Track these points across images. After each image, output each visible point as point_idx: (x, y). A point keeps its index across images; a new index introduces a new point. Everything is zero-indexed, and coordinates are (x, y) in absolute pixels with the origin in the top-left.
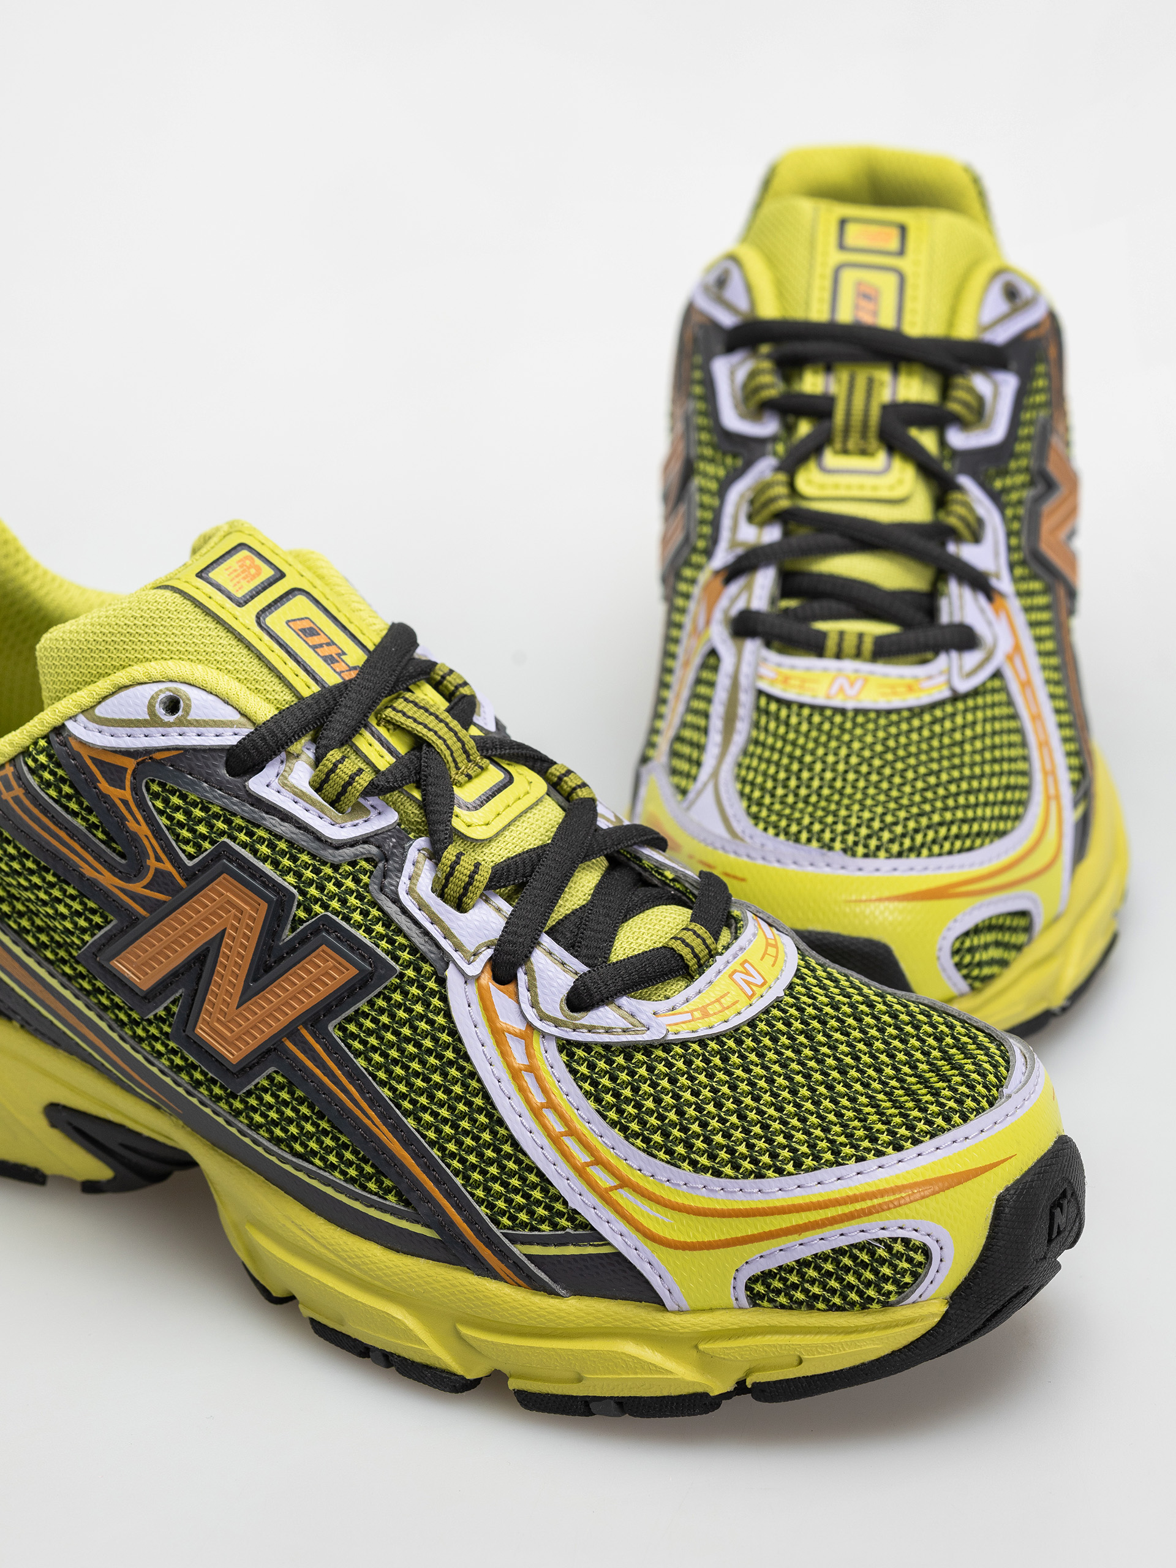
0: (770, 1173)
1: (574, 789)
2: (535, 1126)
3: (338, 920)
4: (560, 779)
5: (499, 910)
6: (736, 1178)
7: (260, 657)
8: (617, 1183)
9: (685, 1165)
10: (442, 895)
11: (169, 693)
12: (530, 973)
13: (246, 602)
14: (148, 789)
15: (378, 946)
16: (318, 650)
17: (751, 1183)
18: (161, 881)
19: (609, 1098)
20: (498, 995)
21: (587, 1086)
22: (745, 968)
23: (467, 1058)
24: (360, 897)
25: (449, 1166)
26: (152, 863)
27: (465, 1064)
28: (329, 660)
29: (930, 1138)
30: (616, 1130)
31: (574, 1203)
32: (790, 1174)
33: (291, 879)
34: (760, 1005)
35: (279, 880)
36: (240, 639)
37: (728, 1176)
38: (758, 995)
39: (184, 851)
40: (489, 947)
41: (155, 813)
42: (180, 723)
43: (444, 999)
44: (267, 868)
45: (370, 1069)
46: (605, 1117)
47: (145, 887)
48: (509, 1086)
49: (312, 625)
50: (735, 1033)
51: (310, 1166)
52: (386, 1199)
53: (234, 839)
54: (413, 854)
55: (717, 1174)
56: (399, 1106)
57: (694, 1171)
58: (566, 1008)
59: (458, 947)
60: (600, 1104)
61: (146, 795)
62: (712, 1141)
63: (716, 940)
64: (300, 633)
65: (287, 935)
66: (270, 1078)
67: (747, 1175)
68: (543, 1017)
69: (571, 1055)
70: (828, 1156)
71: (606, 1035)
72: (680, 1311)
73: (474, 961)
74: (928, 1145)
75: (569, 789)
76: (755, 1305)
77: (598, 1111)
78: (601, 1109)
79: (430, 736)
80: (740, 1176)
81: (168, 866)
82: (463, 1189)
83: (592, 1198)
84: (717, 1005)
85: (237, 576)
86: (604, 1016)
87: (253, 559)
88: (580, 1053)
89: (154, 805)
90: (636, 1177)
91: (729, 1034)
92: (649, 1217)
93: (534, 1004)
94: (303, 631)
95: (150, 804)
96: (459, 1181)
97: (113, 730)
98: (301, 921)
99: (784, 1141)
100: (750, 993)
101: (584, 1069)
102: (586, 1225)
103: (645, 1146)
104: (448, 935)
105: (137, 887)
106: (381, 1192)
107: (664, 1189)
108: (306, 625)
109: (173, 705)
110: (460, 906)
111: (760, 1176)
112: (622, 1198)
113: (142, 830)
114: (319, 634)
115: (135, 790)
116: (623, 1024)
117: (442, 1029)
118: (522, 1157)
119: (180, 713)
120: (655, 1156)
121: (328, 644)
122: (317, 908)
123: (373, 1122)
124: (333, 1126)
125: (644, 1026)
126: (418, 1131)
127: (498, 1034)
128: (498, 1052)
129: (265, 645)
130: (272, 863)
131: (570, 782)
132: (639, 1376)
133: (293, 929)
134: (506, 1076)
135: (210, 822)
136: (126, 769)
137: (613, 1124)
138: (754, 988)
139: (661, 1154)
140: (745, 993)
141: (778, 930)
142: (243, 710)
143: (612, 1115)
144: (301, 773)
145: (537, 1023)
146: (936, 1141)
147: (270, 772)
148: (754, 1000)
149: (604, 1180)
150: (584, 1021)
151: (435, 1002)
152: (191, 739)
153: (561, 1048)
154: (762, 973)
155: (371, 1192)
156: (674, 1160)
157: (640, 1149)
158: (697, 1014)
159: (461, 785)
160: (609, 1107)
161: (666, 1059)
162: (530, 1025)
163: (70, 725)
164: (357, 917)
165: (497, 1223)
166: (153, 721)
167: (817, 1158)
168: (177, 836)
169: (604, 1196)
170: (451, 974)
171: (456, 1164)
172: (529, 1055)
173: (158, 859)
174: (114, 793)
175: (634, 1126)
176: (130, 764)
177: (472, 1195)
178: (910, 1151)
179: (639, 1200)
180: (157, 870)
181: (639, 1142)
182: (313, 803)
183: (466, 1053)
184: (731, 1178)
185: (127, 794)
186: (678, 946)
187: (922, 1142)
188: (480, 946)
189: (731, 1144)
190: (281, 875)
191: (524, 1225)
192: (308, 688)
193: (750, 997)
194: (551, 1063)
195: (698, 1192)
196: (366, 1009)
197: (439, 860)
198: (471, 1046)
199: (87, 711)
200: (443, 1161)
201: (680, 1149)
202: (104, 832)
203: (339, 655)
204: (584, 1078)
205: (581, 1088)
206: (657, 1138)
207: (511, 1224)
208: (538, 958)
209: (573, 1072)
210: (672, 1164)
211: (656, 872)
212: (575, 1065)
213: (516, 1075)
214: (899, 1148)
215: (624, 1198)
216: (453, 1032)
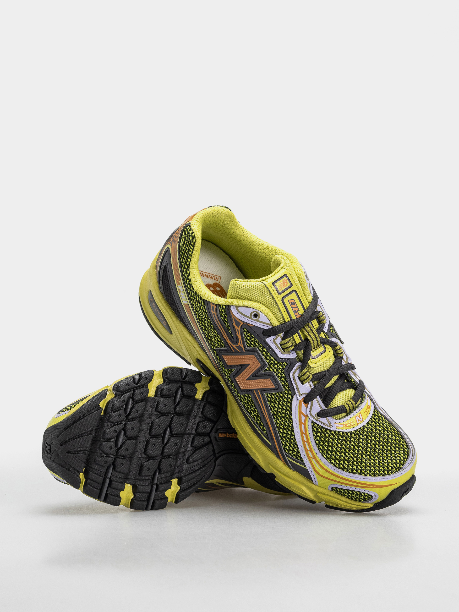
0: (346, 470)
1: (339, 353)
2: (300, 437)
3: (275, 374)
4: (337, 350)
5: (311, 386)
6: (338, 468)
7: (279, 309)
8: (313, 457)
9: (328, 460)
10: (299, 378)
11: (256, 313)
12: (312, 404)
13: (281, 294)
14: (244, 329)
15: (281, 383)
16: (293, 309)
17: (340, 471)
18: (240, 347)
19: (318, 438)
20: (303, 405)
21: (314, 433)
22: (359, 415)
23: (291, 415)
24: (281, 371)
25: (279, 434)
26: (239, 343)
27: (290, 416)
28: (295, 312)
29: (382, 476)
30: (317, 446)
31: (302, 456)
32: (349, 472)
33: (268, 361)
34: (360, 426)
35: (265, 361)
36: (276, 303)
37: (336, 467)
38: (360, 423)
39: (247, 345)
40: (305, 394)
41: (243, 335)
42: (256, 320)
43: (291, 400)
44: (263, 357)
45: (270, 405)
46: (316, 442)
47: (236, 347)
48: (298, 425)
49: (294, 301)
50: (351, 433)
51: (250, 416)
52: (263, 432)
53: (258, 348)
54: (296, 366)
55: (334, 465)
56: (273, 416)
57: (330, 463)
58: (316, 415)
59: (299, 392)
60: (316, 438)
61: (243, 330)
62: (336, 457)
63: (356, 404)
64: (291, 304)
65: (263, 372)
66: (248, 395)
67: (341, 468)
68: (311, 415)
69: (314, 425)
70: (359, 471)
71: (323, 425)
72: (316, 485)
73: (301, 396)
74: (382, 477)
75: (338, 353)
76: (332, 491)
77: (315, 440)
78: (316, 440)
79: (310, 339)
80: (339, 468)
81: (242, 346)
82: (280, 440)
83: (306, 457)
84: (350, 424)
85: (281, 286)
86: (324, 420)
87: (287, 280)
88: (316, 425)
89: (244, 333)
90: (317, 458)
91: (349, 432)
92: (317, 467)
93: (310, 411)
94: (291, 303)
95: (243, 332)
96: (280, 438)
97: (241, 315)
98: (267, 370)
99: (351, 464)
100: (358, 423)
101: (315, 429)
102: (303, 461)
103: (322, 452)
104: (297, 388)
105: (234, 346)
106: (263, 430)
107: (322, 463)
108: (293, 301)
109: (256, 316)
110: (302, 382)
111: (343, 470)
112: (313, 460)
113: (240, 337)
114: (295, 304)
115: (241, 329)
116: (327, 423)
117: (288, 406)
118: (295, 441)
119: (257, 318)
120: (323, 455)
121: (296, 307)
122: (271, 370)
123: (266, 416)
124: (258, 411)
125: (331, 426)
126: (275, 423)
127: (300, 413)
128: (298, 418)
129: (281, 306)
130: (265, 357)
131: (340, 351)
132: (303, 493)
133: (264, 371)
134: (298, 423)
135: (255, 343)
136: (240, 324)
137: (317, 444)
138: (360, 421)
139: (324, 456)
140: (357, 423)
141: (372, 401)
142: (271, 322)
143: (317, 442)
144: (279, 340)
145: (309, 416)
146: (384, 477)
147: (272, 338)
148: (359, 425)
149: (311, 455)
150: (319, 419)
151: (289, 400)
152: (257, 325)
153: (312, 422)
154: (363, 418)
155: (261, 428)
156: (327, 458)
157: (320, 452)
158: (344, 426)
159: (313, 351)
160: (317, 440)
161: (334, 434)
162: (307, 415)
163: (232, 308)
164: (279, 375)
165: (285, 451)
166: (250, 318)
167: (357, 471)
168: (246, 342)
169: (309, 458)
170: (295, 396)
171: (281, 434)
172: (305, 421)
173: (241, 344)
174: (236, 327)
175: (321, 447)
176: (242, 323)
177: (282, 442)
178: (377, 477)
179: (316, 463)
180: (239, 345)
181: (321, 451)
182: (279, 348)
183: (291, 414)
184: (337, 467)
185: (239, 329)
186: (346, 406)
187: (380, 476)
188: (304, 393)
189: (340, 460)
190: (266, 360)
191: (290, 454)
192: (287, 319)
193: (358, 424)
194: (309, 425)
195: (329, 467)
196: (274, 394)
197: (302, 372)
198: (293, 413)
199: (237, 307)
200: (278, 432)
201: (329, 456)
202: (231, 331)
203: (297, 310)
204: (315, 431)
205: (313, 433)
206: (325, 452)
207: (288, 452)
208: (315, 401)
209: (313, 429)
210: (326, 459)
211: (350, 378)
212: (314, 427)
213: (301, 423)
214: (375, 476)
215: (313, 461)
216: (290, 408)
